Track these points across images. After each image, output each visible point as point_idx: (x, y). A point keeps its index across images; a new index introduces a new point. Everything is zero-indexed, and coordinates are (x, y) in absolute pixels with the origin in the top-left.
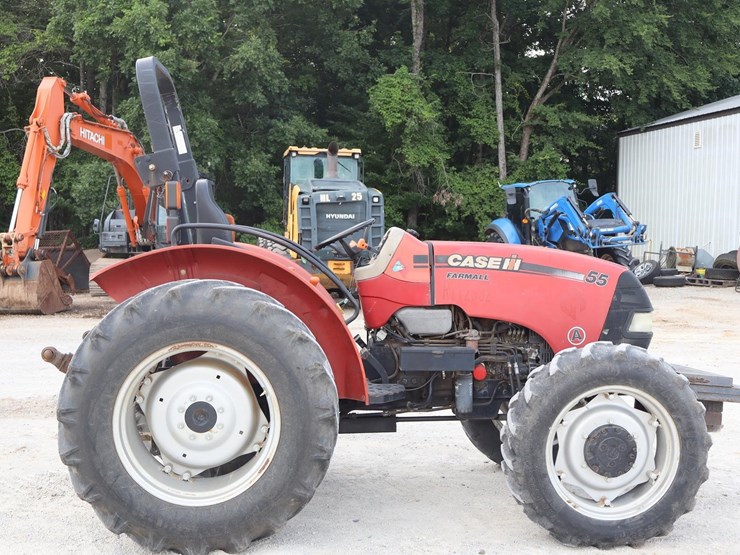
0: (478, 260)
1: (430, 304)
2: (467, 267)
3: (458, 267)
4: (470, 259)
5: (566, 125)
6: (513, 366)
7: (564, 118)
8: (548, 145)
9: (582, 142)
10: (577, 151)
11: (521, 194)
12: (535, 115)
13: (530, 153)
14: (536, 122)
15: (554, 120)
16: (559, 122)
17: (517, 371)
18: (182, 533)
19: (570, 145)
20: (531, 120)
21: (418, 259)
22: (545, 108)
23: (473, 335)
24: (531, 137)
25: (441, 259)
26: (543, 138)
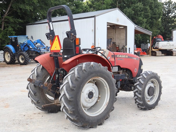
0: (122, 56)
1: (114, 66)
2: (120, 57)
3: (119, 57)
4: (120, 56)
5: (15, 22)
6: (126, 77)
7: (14, 20)
8: (10, 27)
9: (18, 26)
10: (17, 28)
11: (16, 39)
12: (6, 19)
13: (4, 28)
14: (6, 20)
15: (12, 20)
16: (13, 21)
17: (127, 78)
18: (94, 123)
19: (15, 27)
20: (5, 20)
21: (112, 56)
22: (9, 17)
23: (121, 71)
24: (4, 24)
25: (116, 56)
26: (8, 25)
